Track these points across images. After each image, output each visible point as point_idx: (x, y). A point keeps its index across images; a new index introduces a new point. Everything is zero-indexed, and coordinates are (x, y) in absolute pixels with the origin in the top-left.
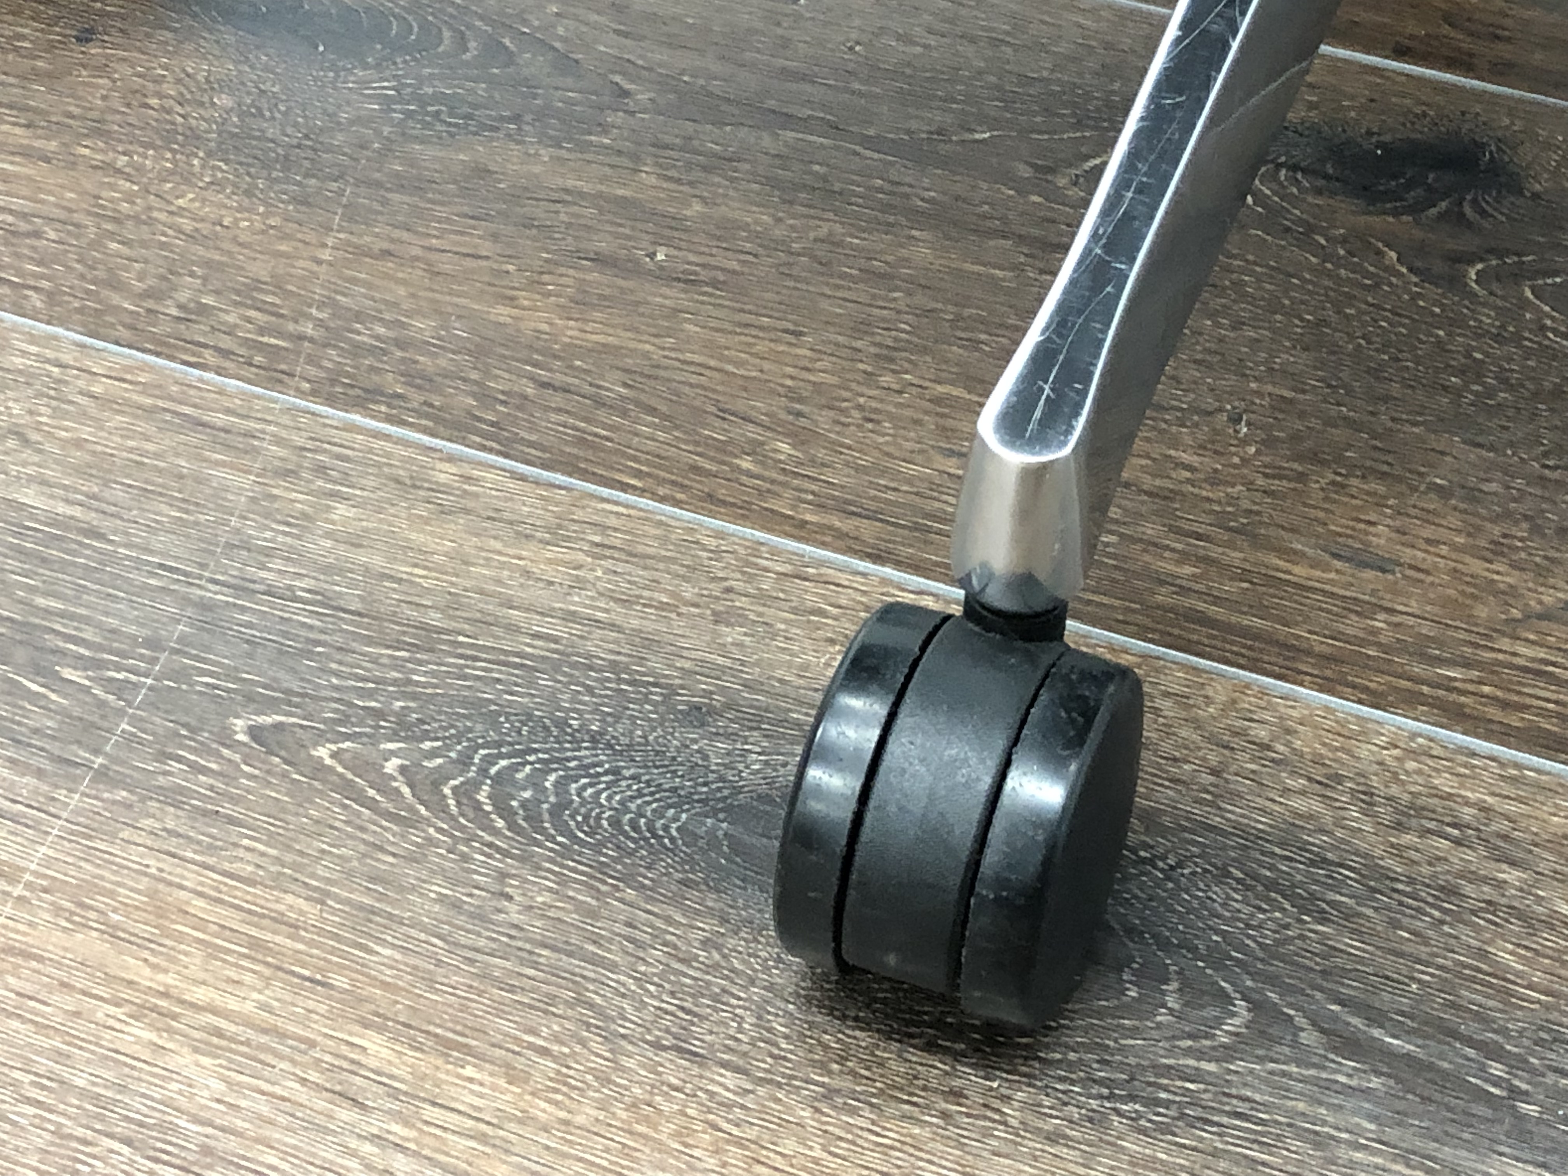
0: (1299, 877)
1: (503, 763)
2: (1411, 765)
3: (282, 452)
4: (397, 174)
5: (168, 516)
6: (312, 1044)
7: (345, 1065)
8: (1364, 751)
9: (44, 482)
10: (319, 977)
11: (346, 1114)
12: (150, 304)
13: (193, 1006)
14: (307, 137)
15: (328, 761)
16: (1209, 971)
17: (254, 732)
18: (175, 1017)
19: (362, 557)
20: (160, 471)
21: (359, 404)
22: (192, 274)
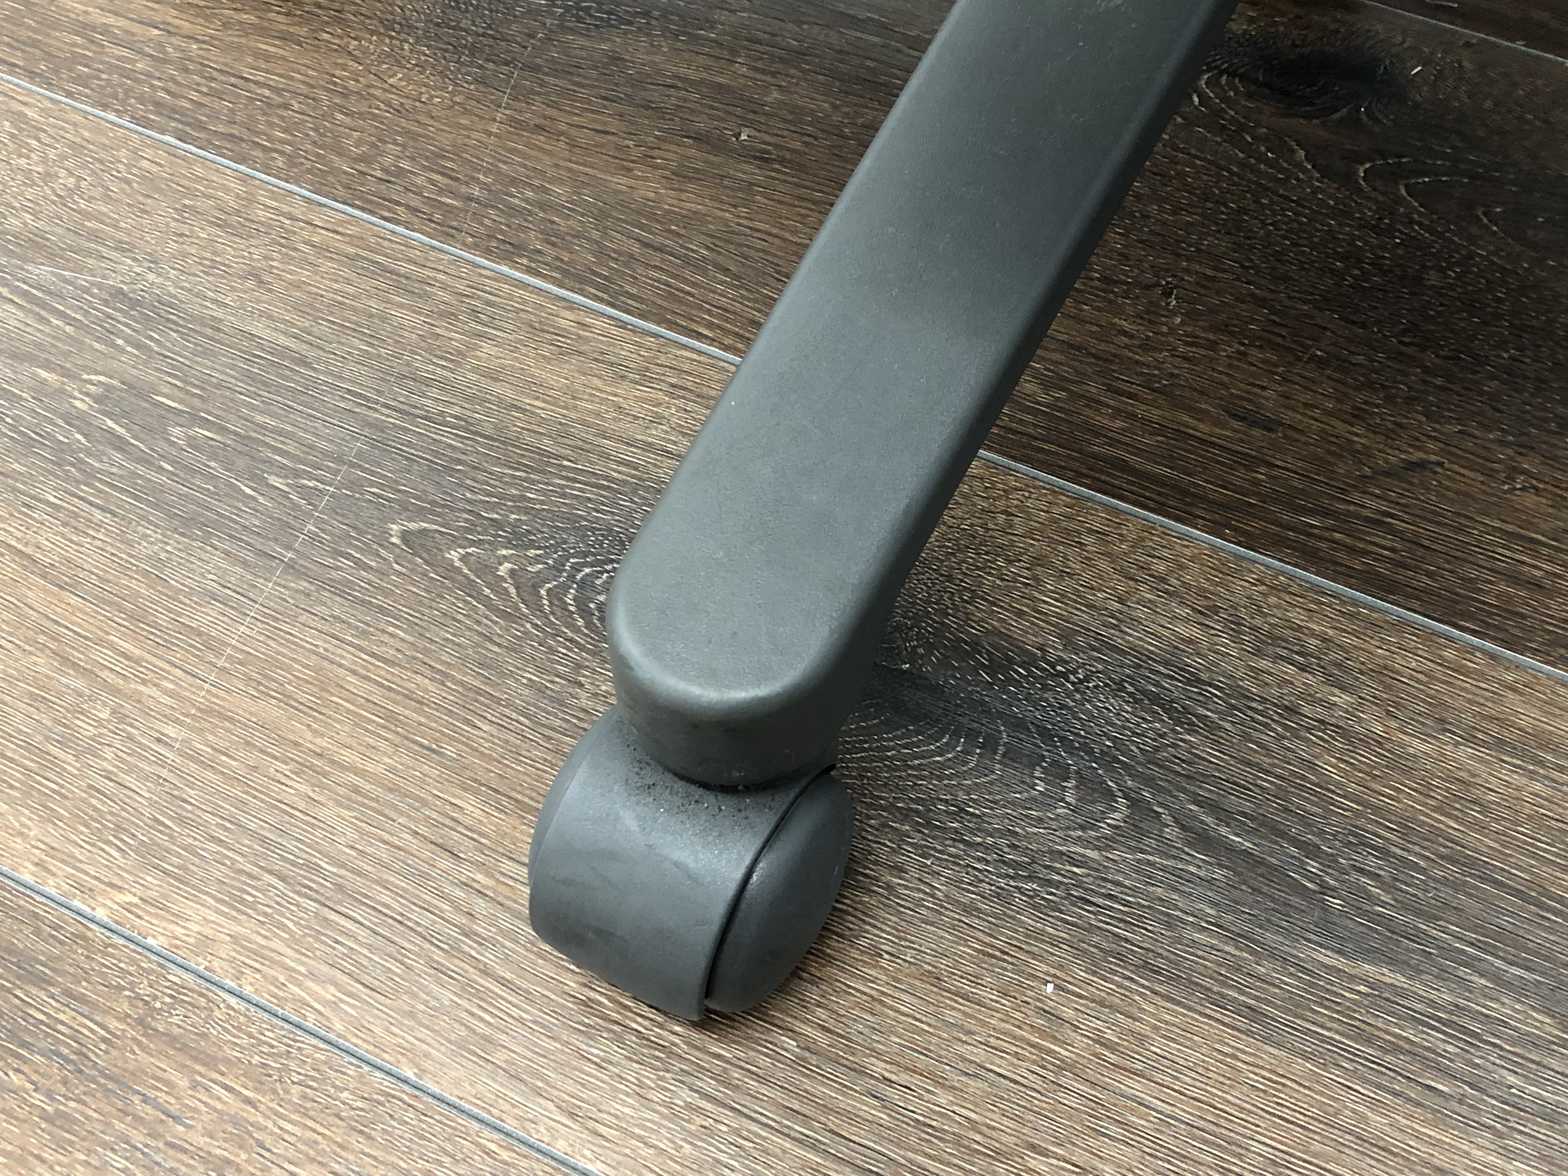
0: (1176, 694)
1: (587, 570)
2: (1273, 600)
3: (447, 297)
4: (553, 60)
5: (360, 350)
6: (425, 803)
7: (447, 822)
8: (1239, 585)
9: (270, 317)
10: (434, 746)
11: (445, 863)
12: (362, 167)
13: (341, 766)
14: (489, 27)
15: (457, 564)
16: (1100, 772)
17: (405, 536)
18: (325, 774)
19: (499, 389)
20: (355, 310)
21: (507, 257)
22: (395, 143)
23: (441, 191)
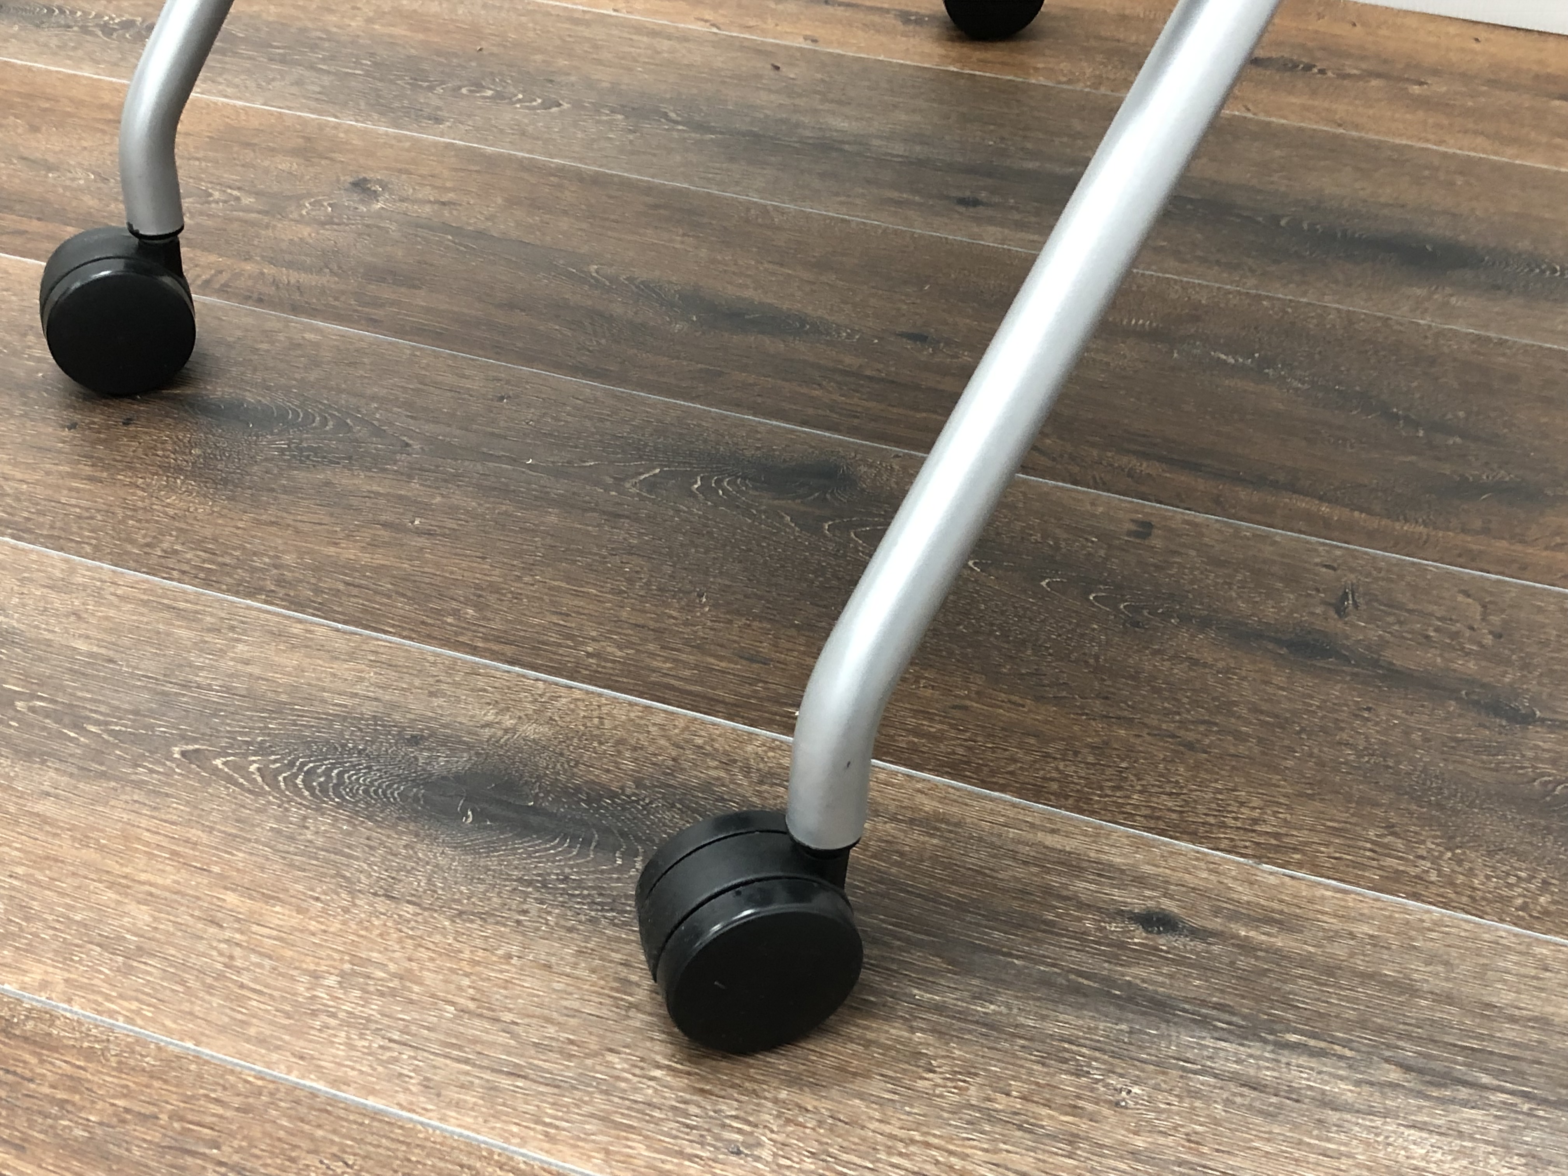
23: (204, 561)
